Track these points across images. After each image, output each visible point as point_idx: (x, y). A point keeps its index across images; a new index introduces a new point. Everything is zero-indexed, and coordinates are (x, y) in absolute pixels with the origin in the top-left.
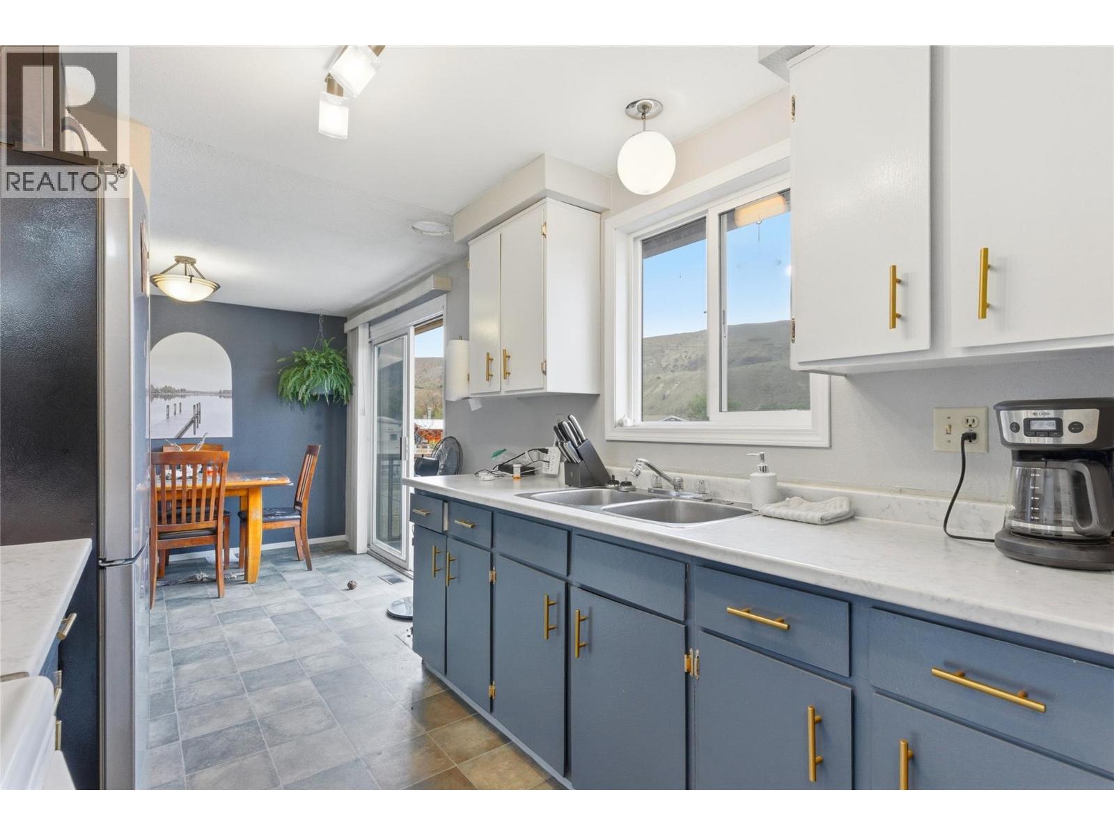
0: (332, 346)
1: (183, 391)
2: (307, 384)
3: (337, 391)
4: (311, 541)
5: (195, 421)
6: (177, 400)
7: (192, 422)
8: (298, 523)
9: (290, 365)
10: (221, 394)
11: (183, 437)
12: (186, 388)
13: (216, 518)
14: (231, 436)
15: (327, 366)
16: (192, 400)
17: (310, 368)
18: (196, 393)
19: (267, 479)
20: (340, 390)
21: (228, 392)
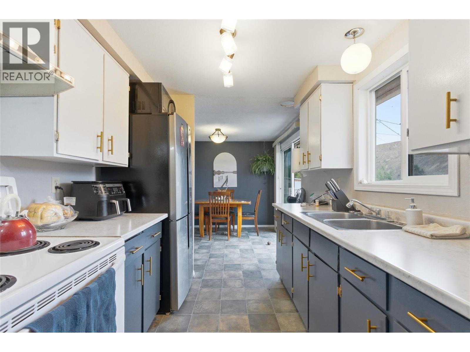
0: (268, 153)
1: (223, 172)
2: (259, 168)
3: (269, 170)
4: (259, 226)
5: (226, 181)
6: (221, 175)
7: (226, 182)
8: (254, 218)
9: (253, 162)
10: (234, 172)
11: (223, 187)
12: (224, 171)
13: (227, 214)
14: (237, 187)
15: (265, 161)
16: (225, 175)
17: (260, 162)
18: (226, 172)
19: (243, 201)
20: (270, 169)
21: (235, 172)
